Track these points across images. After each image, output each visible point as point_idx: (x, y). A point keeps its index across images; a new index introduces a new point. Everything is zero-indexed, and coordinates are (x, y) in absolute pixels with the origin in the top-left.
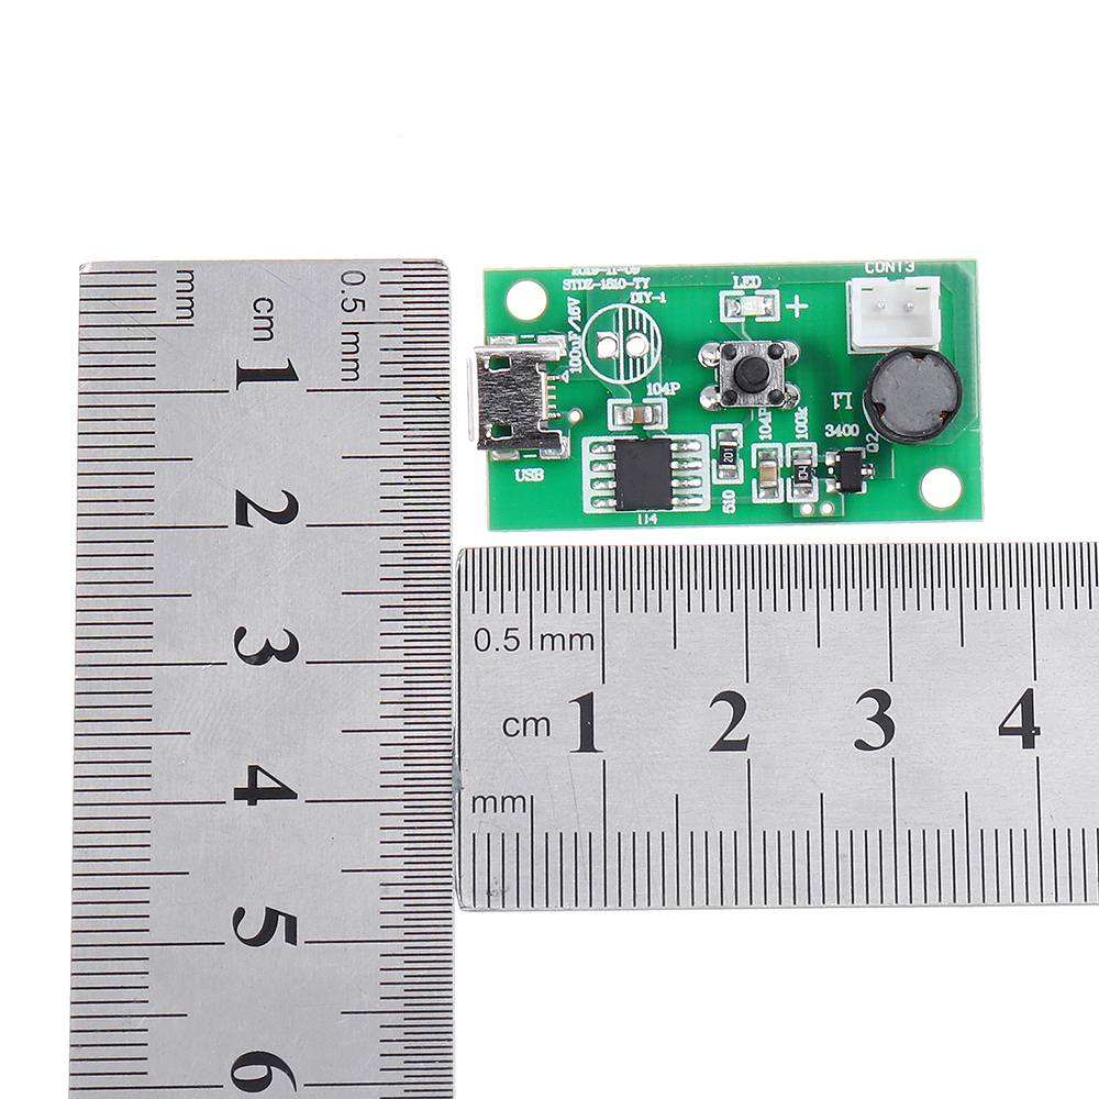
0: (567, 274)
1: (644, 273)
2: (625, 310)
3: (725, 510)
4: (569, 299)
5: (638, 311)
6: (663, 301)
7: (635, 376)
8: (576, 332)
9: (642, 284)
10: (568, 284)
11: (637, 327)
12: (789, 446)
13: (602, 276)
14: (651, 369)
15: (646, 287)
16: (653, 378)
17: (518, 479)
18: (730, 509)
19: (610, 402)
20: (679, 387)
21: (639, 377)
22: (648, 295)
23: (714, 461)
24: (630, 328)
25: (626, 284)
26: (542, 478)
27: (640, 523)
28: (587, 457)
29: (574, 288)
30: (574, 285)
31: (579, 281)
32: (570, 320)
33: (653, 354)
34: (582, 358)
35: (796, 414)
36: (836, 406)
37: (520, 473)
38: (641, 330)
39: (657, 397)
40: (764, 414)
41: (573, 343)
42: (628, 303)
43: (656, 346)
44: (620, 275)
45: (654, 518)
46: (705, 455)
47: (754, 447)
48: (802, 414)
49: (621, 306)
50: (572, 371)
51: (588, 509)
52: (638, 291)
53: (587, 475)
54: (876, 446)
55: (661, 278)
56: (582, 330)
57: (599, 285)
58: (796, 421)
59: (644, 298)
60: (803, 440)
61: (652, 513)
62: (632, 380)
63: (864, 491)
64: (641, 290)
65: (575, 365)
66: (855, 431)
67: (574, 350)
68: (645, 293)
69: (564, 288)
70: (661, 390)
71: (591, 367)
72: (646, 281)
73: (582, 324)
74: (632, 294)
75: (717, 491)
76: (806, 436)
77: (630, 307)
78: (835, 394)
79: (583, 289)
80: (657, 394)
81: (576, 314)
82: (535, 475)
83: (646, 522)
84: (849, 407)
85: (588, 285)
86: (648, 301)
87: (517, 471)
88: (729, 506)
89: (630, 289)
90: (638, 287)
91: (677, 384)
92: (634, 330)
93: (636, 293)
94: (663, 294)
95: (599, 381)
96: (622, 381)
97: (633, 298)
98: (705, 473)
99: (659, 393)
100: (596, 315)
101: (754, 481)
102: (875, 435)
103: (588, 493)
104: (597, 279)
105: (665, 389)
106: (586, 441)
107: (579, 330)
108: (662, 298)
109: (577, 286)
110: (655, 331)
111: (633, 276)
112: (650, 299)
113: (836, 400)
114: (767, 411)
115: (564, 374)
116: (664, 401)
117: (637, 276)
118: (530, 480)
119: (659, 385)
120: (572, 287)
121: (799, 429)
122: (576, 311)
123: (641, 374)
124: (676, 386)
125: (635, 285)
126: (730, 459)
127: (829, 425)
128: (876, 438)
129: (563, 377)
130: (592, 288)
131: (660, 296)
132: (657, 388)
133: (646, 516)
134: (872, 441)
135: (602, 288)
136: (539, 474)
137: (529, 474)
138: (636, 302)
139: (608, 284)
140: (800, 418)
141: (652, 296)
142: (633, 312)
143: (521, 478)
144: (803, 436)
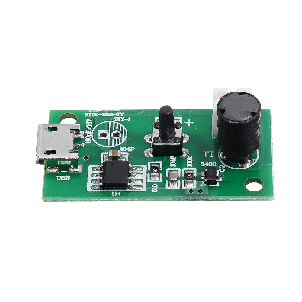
0: (88, 111)
1: (121, 111)
2: (112, 124)
3: (153, 191)
4: (87, 119)
7: (115, 145)
8: (89, 130)
9: (120, 115)
10: (87, 115)
11: (117, 129)
12: (183, 169)
13: (103, 112)
14: (122, 142)
15: (122, 115)
16: (122, 145)
17: (58, 179)
18: (155, 191)
19: (103, 154)
20: (134, 149)
21: (116, 145)
22: (122, 119)
23: (149, 174)
24: (114, 129)
25: (113, 114)
26: (69, 179)
27: (113, 195)
28: (90, 172)
29: (90, 116)
30: (90, 115)
31: (92, 114)
32: (87, 126)
33: (123, 137)
34: (91, 139)
35: (187, 159)
36: (206, 156)
39: (124, 152)
41: (87, 134)
42: (114, 121)
43: (125, 135)
44: (111, 111)
45: (119, 194)
46: (145, 172)
47: (167, 170)
48: (190, 158)
49: (110, 122)
50: (86, 143)
51: (89, 190)
52: (118, 117)
53: (90, 178)
54: (224, 170)
55: (127, 113)
56: (92, 130)
57: (101, 115)
58: (187, 161)
59: (121, 119)
60: (190, 167)
61: (119, 192)
62: (113, 146)
63: (218, 184)
64: (120, 116)
65: (88, 141)
66: (214, 164)
67: (88, 136)
68: (121, 118)
69: (85, 116)
70: (126, 150)
71: (95, 142)
74: (116, 118)
75: (149, 185)
76: (192, 166)
77: (114, 122)
78: (206, 152)
79: (94, 116)
80: (124, 151)
81: (90, 124)
83: (116, 195)
84: (212, 156)
85: (96, 115)
86: (122, 120)
87: (58, 177)
88: (155, 190)
89: (114, 116)
90: (118, 115)
91: (134, 148)
92: (115, 129)
94: (129, 118)
95: (98, 147)
96: (109, 146)
97: (116, 119)
98: (144, 178)
99: (125, 151)
100: (99, 124)
101: (167, 181)
102: (223, 166)
103: (89, 184)
104: (100, 113)
105: (128, 149)
106: (90, 167)
107: (91, 129)
108: (129, 119)
109: (91, 115)
110: (125, 130)
111: (116, 112)
112: (124, 120)
113: (206, 154)
114: (174, 157)
115: (82, 144)
116: (127, 154)
117: (118, 112)
118: (63, 180)
119: (125, 148)
120: (89, 115)
121: (188, 163)
122: (90, 123)
123: (117, 144)
124: (133, 148)
125: (117, 115)
126: (156, 171)
127: (202, 162)
128: (224, 167)
129: (82, 145)
130: (98, 116)
131: (128, 119)
132: (124, 149)
133: (116, 193)
134: (222, 168)
135: (102, 116)
136: (68, 178)
137: (63, 178)
138: (117, 120)
139: (105, 114)
140: (189, 160)
141: (124, 119)
142: (116, 124)
143: (59, 179)
144: (190, 166)
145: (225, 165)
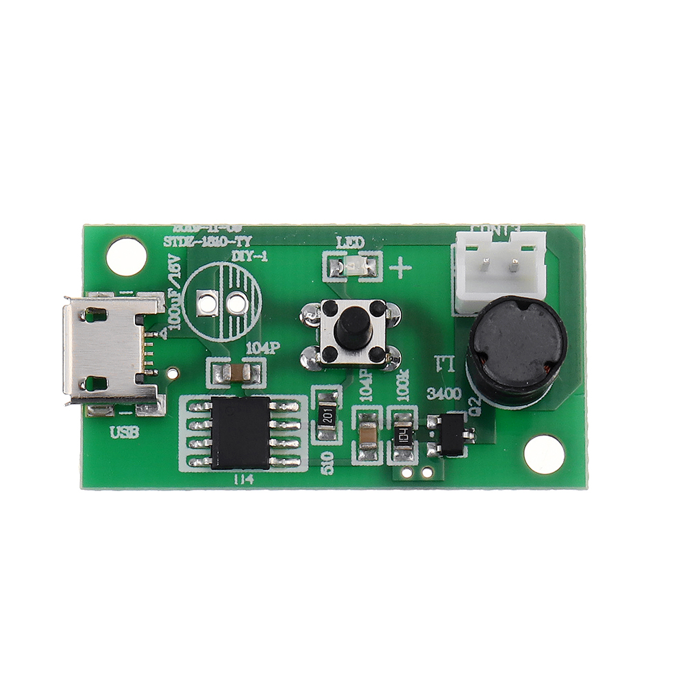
0: (168, 230)
1: (246, 230)
2: (226, 268)
3: (323, 472)
4: (170, 256)
5: (239, 269)
6: (265, 260)
7: (234, 334)
8: (175, 289)
9: (243, 242)
10: (168, 241)
11: (238, 286)
12: (390, 408)
13: (203, 233)
14: (251, 327)
15: (247, 245)
16: (252, 337)
17: (113, 436)
18: (329, 470)
19: (209, 360)
20: (279, 346)
21: (239, 336)
22: (249, 254)
23: (313, 423)
24: (231, 286)
25: (227, 242)
26: (137, 435)
27: (236, 483)
28: (183, 415)
29: (175, 245)
30: (175, 242)
31: (180, 238)
32: (170, 277)
33: (253, 312)
34: (181, 315)
35: (398, 376)
36: (439, 368)
37: (115, 431)
38: (241, 289)
39: (256, 356)
40: (366, 375)
41: (173, 300)
42: (230, 260)
43: (256, 306)
44: (222, 232)
45: (250, 479)
46: (304, 416)
47: (355, 408)
48: (404, 376)
49: (221, 264)
50: (171, 328)
51: (183, 467)
52: (239, 249)
53: (183, 433)
54: (479, 411)
55: (263, 236)
56: (182, 288)
57: (200, 242)
58: (398, 383)
59: (246, 256)
60: (404, 403)
61: (249, 473)
62: (231, 338)
63: (465, 455)
64: (243, 248)
65: (174, 321)
66: (457, 394)
67: (174, 307)
68: (247, 252)
69: (165, 244)
70: (261, 349)
71: (190, 325)
72: (248, 239)
73: (182, 281)
74: (234, 252)
75: (315, 454)
76: (407, 399)
77: (231, 265)
78: (438, 358)
79: (184, 246)
80: (256, 353)
81: (176, 271)
82: (131, 432)
83: (243, 483)
84: (451, 370)
85: (189, 242)
86: (249, 260)
87: (112, 428)
88: (328, 468)
89: (231, 247)
90: (239, 245)
91: (277, 343)
92: (235, 289)
93: (237, 251)
94: (264, 253)
95: (198, 338)
96: (221, 340)
97: (234, 256)
98: (303, 434)
99: (258, 352)
100: (196, 272)
101: (354, 443)
102: (477, 399)
103: (183, 452)
104: (198, 236)
105: (265, 349)
106: (183, 400)
107: (179, 287)
108: (264, 257)
109: (178, 242)
110: (255, 290)
111: (234, 234)
112: (252, 257)
113: (438, 363)
114: (368, 373)
115: (162, 331)
116: (264, 360)
117: (239, 234)
118: (125, 437)
119: (259, 344)
120: (173, 243)
121: (400, 391)
122: (176, 268)
123: (240, 333)
124: (276, 346)
125: (237, 243)
126: (329, 420)
127: (431, 388)
128: (479, 403)
129: (161, 334)
130: (193, 245)
131: (262, 255)
132: (257, 348)
133: (243, 476)
134: (475, 405)
135: (203, 246)
136: (134, 432)
137: (124, 432)
138: (237, 260)
139: (209, 242)
140: (402, 380)
141: (253, 254)
142: (234, 270)
143: (115, 435)
144: (404, 398)
145: (481, 397)
